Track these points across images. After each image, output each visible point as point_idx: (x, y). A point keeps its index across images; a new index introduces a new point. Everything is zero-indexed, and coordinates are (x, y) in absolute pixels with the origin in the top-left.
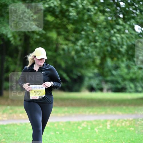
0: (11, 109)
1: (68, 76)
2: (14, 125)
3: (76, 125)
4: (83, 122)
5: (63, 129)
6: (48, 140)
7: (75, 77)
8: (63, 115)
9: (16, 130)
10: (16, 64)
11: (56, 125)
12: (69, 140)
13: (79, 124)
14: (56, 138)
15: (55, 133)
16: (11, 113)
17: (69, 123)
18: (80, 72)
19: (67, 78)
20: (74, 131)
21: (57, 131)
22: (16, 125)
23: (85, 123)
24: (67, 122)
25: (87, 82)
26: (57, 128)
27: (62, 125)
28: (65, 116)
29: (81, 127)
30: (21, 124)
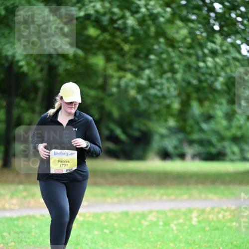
0: (25, 190)
1: (124, 132)
2: (30, 217)
3: (138, 217)
4: (150, 212)
5: (116, 225)
6: (90, 243)
7: (136, 134)
8: (115, 200)
9: (34, 226)
11: (103, 218)
12: (125, 243)
13: (143, 216)
14: (103, 240)
15: (102, 231)
16: (24, 198)
17: (126, 214)
18: (145, 125)
19: (123, 137)
20: (134, 229)
21: (106, 228)
22: (34, 217)
23: (154, 214)
24: (122, 213)
25: (156, 143)
26: (106, 224)
27: (114, 217)
28: (120, 203)
29: (146, 221)
30: (43, 216)
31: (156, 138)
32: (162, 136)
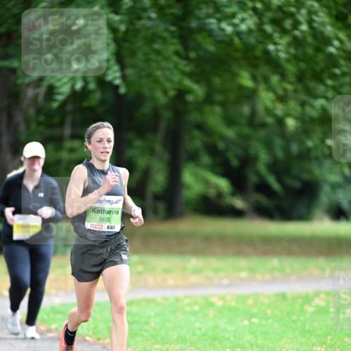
0: (141, 263)
2: (148, 301)
3: (300, 301)
4: (317, 294)
5: (269, 312)
6: (232, 338)
8: (268, 276)
9: (153, 314)
10: (152, 152)
11: (250, 302)
12: (282, 338)
13: (307, 299)
14: (251, 333)
15: (250, 320)
16: (140, 273)
17: (283, 296)
20: (294, 317)
21: (254, 316)
22: (153, 301)
23: (322, 296)
24: (277, 295)
26: (255, 310)
27: (266, 301)
28: (274, 280)
29: (311, 306)
30: (166, 299)
31: (326, 189)
32: (335, 187)
